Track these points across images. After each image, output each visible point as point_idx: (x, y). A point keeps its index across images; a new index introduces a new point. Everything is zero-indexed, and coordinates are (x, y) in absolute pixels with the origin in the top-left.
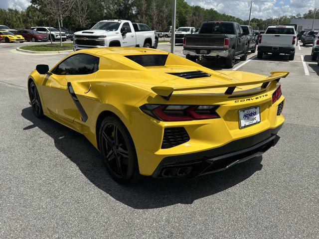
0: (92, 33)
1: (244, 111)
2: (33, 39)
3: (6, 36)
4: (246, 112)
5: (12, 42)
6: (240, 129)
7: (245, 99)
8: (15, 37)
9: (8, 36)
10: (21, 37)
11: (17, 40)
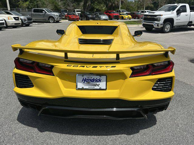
0: (154, 13)
1: (83, 76)
2: (137, 17)
3: (122, 16)
4: (85, 77)
5: (125, 19)
6: (77, 90)
7: (79, 66)
8: (127, 17)
9: (123, 16)
10: (130, 16)
11: (127, 18)
